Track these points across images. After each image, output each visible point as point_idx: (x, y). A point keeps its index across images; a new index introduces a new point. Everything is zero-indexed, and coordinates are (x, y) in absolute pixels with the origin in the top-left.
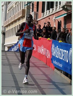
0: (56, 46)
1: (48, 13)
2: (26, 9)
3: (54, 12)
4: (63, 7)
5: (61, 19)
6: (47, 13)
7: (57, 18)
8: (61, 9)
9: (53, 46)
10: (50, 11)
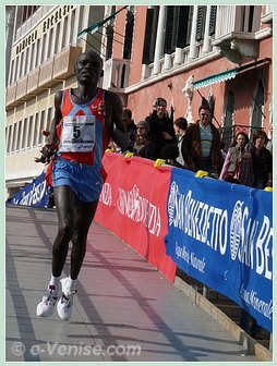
0: (183, 191)
1: (166, 66)
2: (84, 45)
3: (188, 64)
4: (224, 45)
5: (214, 88)
6: (161, 64)
7: (197, 87)
8: (216, 52)
9: (174, 190)
10: (172, 59)
